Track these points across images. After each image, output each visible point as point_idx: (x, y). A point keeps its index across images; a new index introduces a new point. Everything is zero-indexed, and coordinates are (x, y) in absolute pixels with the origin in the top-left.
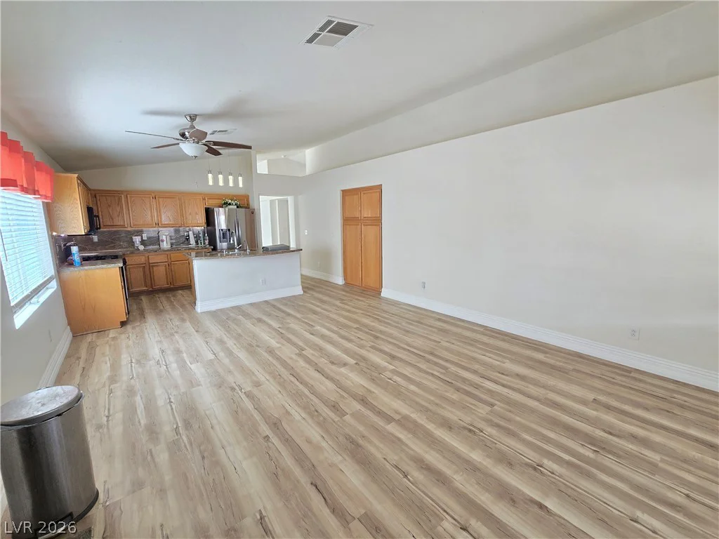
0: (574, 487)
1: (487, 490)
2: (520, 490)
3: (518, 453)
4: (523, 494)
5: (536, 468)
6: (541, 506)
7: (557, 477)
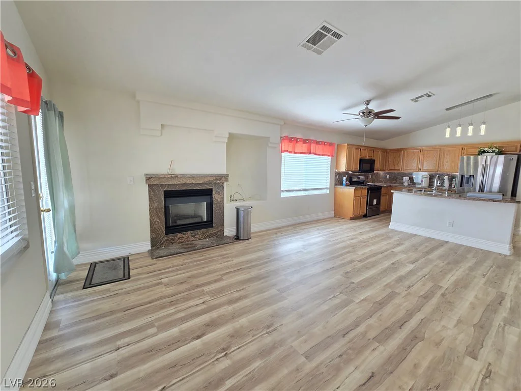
0: (202, 367)
1: (218, 317)
2: (212, 332)
3: (241, 347)
4: (209, 333)
5: (225, 351)
6: (199, 337)
7: (213, 360)
